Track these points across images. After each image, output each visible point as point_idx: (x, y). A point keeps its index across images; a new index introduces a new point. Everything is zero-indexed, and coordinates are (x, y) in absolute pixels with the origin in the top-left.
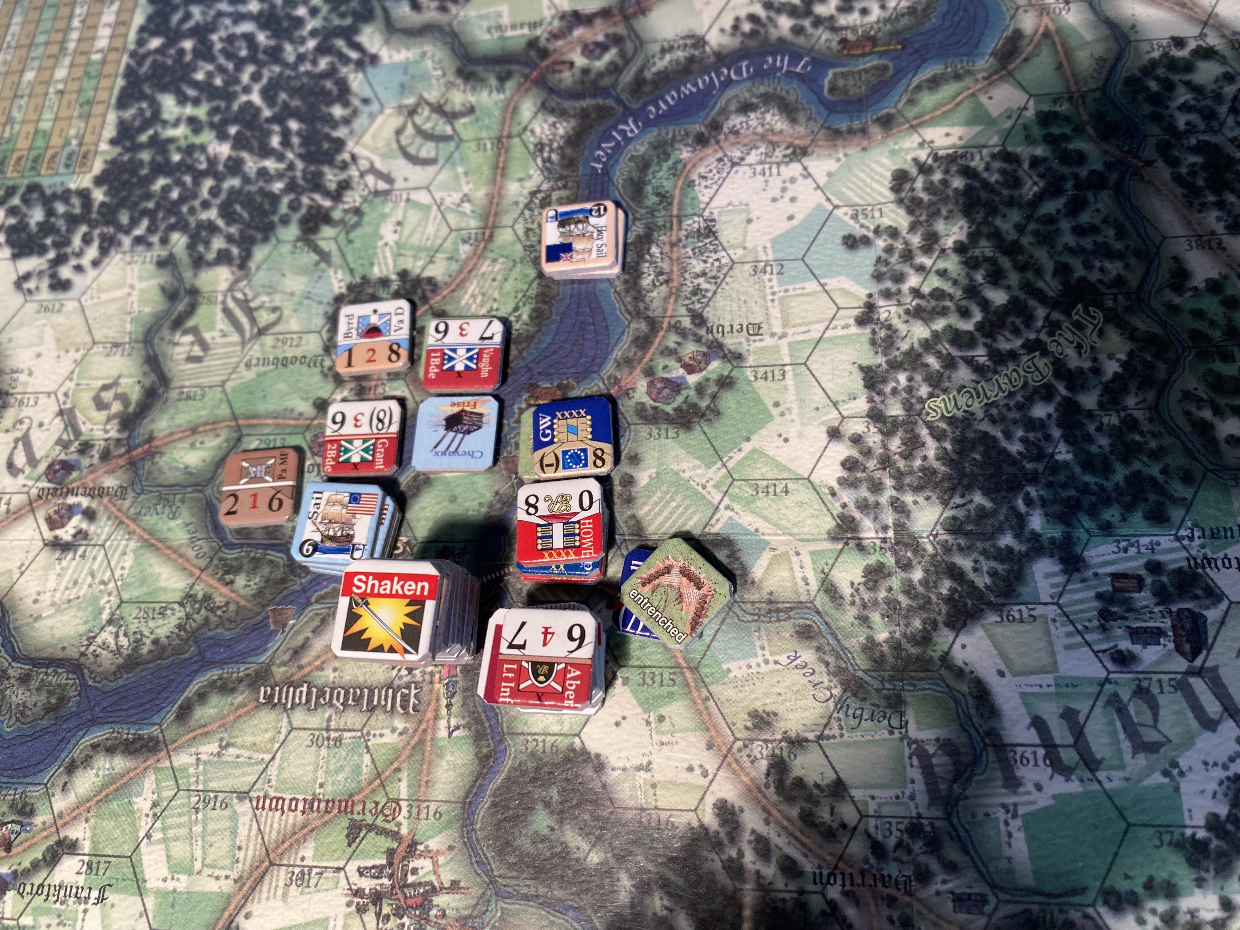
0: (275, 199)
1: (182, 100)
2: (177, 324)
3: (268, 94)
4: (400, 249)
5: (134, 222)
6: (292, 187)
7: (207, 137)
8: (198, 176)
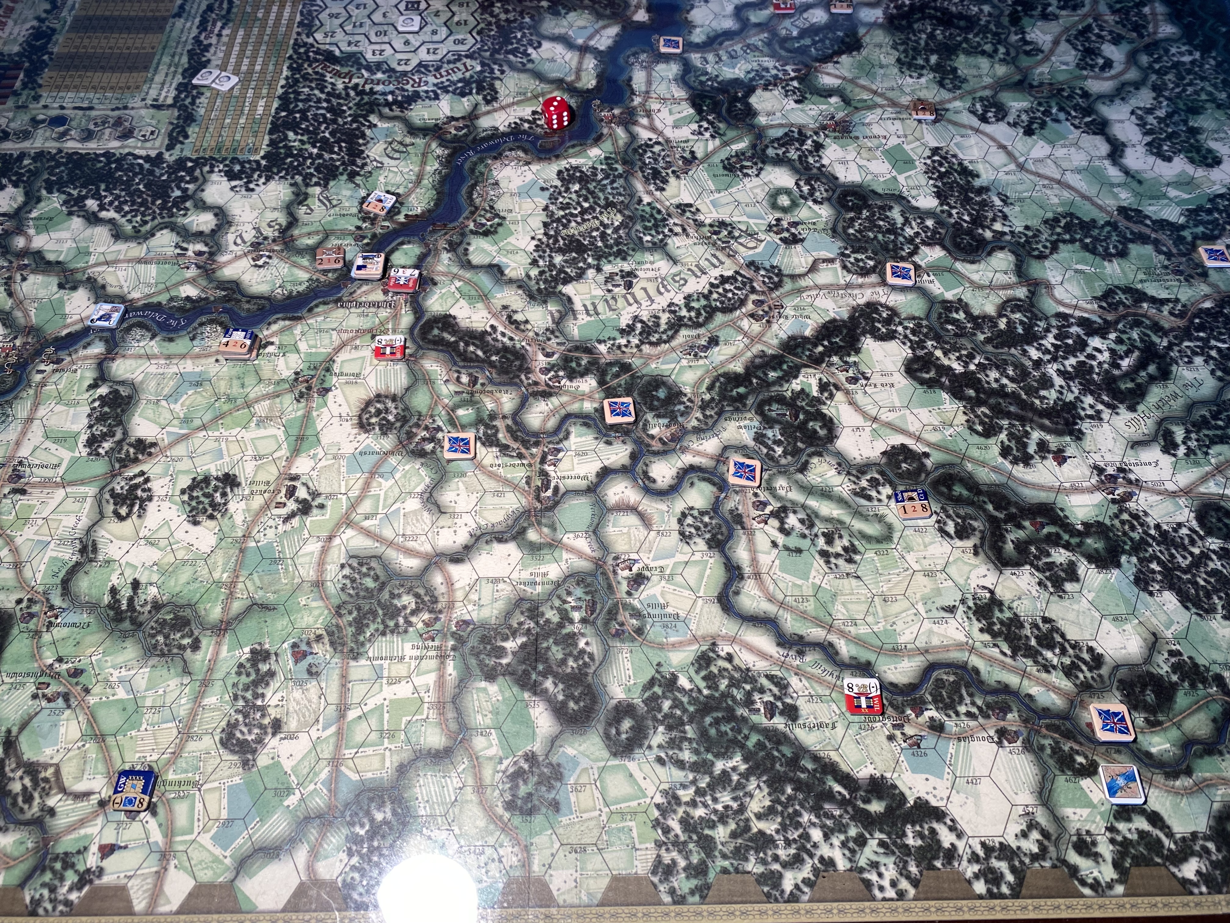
0: (337, 167)
1: (296, 134)
2: (300, 203)
3: (332, 134)
4: (386, 184)
5: (279, 172)
6: (343, 163)
7: (307, 146)
8: (305, 159)
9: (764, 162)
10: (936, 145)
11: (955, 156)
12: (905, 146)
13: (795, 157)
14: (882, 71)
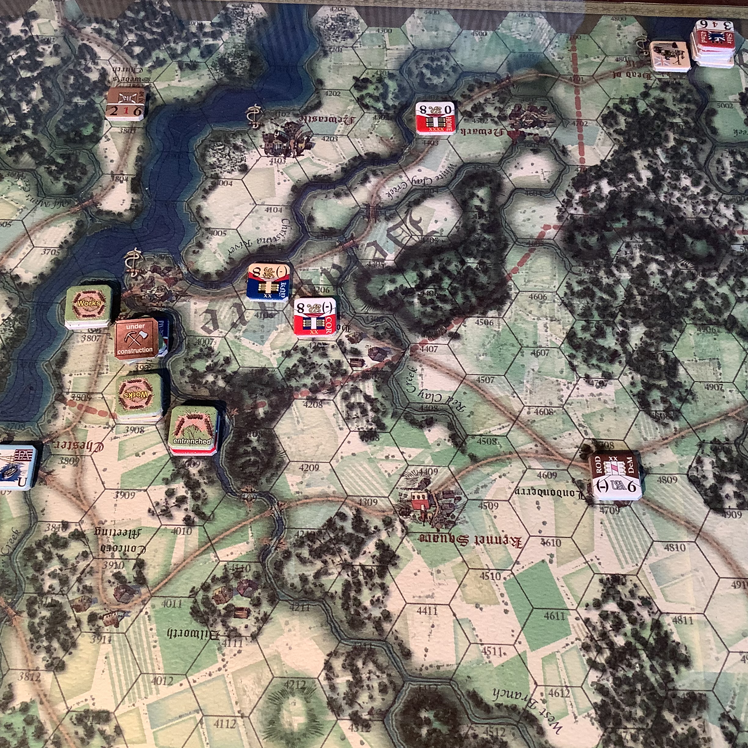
9: (273, 601)
10: (617, 570)
11: (647, 602)
12: (552, 567)
13: (338, 588)
14: (535, 363)
